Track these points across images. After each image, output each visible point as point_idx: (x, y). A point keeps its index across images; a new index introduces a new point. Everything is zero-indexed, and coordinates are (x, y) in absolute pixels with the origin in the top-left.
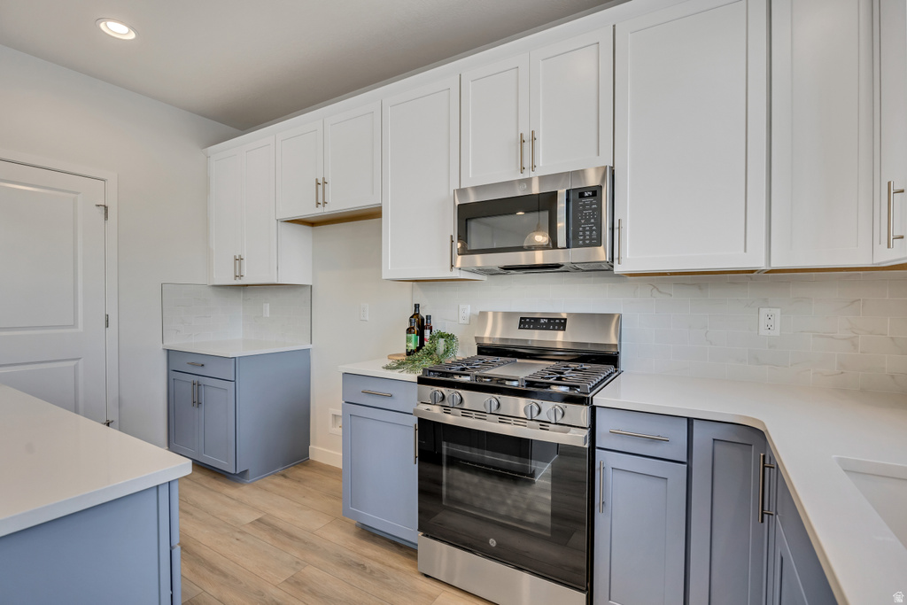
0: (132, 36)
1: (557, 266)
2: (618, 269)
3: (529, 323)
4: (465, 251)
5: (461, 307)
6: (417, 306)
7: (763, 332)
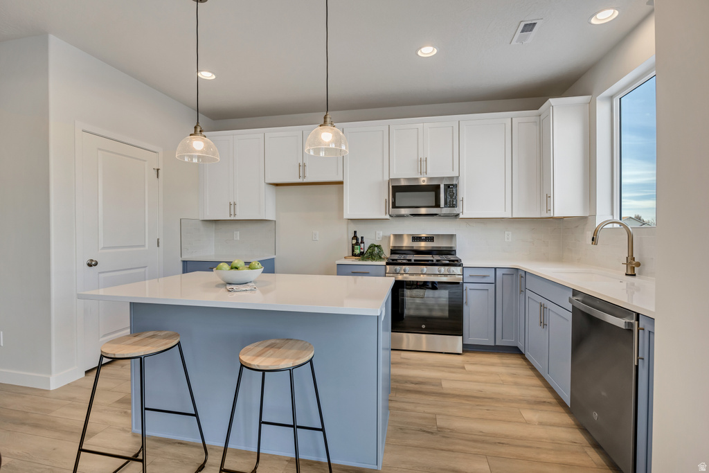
0: (214, 77)
1: (436, 215)
2: (461, 216)
3: (417, 239)
4: (394, 206)
5: (377, 232)
6: (355, 232)
7: (506, 240)
